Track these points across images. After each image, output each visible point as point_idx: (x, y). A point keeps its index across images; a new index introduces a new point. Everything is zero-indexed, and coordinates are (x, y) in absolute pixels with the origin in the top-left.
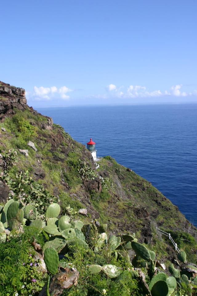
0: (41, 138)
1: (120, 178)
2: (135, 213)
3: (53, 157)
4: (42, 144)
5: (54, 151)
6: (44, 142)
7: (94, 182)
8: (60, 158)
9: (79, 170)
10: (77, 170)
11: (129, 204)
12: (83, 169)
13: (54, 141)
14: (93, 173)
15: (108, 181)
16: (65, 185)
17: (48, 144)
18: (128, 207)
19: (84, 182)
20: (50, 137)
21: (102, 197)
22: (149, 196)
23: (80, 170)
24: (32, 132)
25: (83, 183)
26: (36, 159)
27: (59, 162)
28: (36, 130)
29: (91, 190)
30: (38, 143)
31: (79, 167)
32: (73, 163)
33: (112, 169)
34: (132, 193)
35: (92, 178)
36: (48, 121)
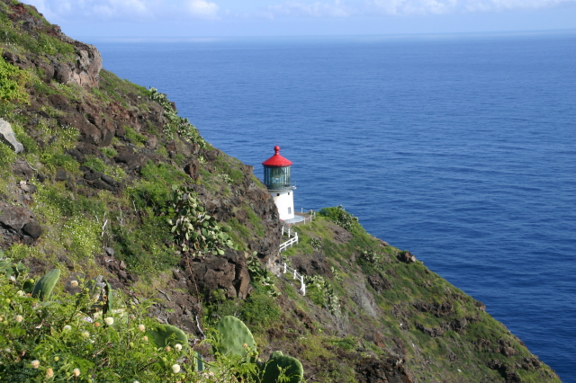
0: (44, 109)
1: (372, 285)
2: (360, 375)
3: (82, 173)
4: (45, 129)
5: (86, 156)
6: (54, 122)
7: (221, 263)
8: (108, 179)
9: (171, 222)
10: (166, 223)
11: (344, 344)
12: (187, 220)
13: (93, 121)
14: (221, 234)
15: (319, 286)
16: (115, 269)
17: (68, 132)
18: (339, 352)
19: (187, 261)
20: (78, 109)
21: (248, 314)
22: (476, 349)
23: (174, 222)
24: (8, 86)
25: (183, 266)
26: (12, 178)
27: (102, 194)
28: (24, 82)
29: (208, 291)
30: (29, 124)
31: (171, 210)
32: (152, 197)
33: (346, 251)
34: (414, 337)
35: (216, 250)
36: (79, 55)
